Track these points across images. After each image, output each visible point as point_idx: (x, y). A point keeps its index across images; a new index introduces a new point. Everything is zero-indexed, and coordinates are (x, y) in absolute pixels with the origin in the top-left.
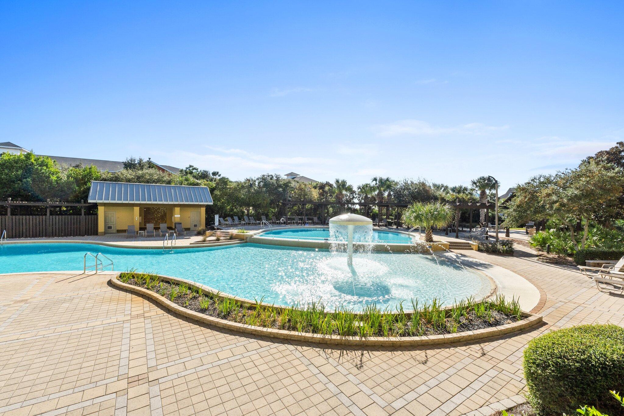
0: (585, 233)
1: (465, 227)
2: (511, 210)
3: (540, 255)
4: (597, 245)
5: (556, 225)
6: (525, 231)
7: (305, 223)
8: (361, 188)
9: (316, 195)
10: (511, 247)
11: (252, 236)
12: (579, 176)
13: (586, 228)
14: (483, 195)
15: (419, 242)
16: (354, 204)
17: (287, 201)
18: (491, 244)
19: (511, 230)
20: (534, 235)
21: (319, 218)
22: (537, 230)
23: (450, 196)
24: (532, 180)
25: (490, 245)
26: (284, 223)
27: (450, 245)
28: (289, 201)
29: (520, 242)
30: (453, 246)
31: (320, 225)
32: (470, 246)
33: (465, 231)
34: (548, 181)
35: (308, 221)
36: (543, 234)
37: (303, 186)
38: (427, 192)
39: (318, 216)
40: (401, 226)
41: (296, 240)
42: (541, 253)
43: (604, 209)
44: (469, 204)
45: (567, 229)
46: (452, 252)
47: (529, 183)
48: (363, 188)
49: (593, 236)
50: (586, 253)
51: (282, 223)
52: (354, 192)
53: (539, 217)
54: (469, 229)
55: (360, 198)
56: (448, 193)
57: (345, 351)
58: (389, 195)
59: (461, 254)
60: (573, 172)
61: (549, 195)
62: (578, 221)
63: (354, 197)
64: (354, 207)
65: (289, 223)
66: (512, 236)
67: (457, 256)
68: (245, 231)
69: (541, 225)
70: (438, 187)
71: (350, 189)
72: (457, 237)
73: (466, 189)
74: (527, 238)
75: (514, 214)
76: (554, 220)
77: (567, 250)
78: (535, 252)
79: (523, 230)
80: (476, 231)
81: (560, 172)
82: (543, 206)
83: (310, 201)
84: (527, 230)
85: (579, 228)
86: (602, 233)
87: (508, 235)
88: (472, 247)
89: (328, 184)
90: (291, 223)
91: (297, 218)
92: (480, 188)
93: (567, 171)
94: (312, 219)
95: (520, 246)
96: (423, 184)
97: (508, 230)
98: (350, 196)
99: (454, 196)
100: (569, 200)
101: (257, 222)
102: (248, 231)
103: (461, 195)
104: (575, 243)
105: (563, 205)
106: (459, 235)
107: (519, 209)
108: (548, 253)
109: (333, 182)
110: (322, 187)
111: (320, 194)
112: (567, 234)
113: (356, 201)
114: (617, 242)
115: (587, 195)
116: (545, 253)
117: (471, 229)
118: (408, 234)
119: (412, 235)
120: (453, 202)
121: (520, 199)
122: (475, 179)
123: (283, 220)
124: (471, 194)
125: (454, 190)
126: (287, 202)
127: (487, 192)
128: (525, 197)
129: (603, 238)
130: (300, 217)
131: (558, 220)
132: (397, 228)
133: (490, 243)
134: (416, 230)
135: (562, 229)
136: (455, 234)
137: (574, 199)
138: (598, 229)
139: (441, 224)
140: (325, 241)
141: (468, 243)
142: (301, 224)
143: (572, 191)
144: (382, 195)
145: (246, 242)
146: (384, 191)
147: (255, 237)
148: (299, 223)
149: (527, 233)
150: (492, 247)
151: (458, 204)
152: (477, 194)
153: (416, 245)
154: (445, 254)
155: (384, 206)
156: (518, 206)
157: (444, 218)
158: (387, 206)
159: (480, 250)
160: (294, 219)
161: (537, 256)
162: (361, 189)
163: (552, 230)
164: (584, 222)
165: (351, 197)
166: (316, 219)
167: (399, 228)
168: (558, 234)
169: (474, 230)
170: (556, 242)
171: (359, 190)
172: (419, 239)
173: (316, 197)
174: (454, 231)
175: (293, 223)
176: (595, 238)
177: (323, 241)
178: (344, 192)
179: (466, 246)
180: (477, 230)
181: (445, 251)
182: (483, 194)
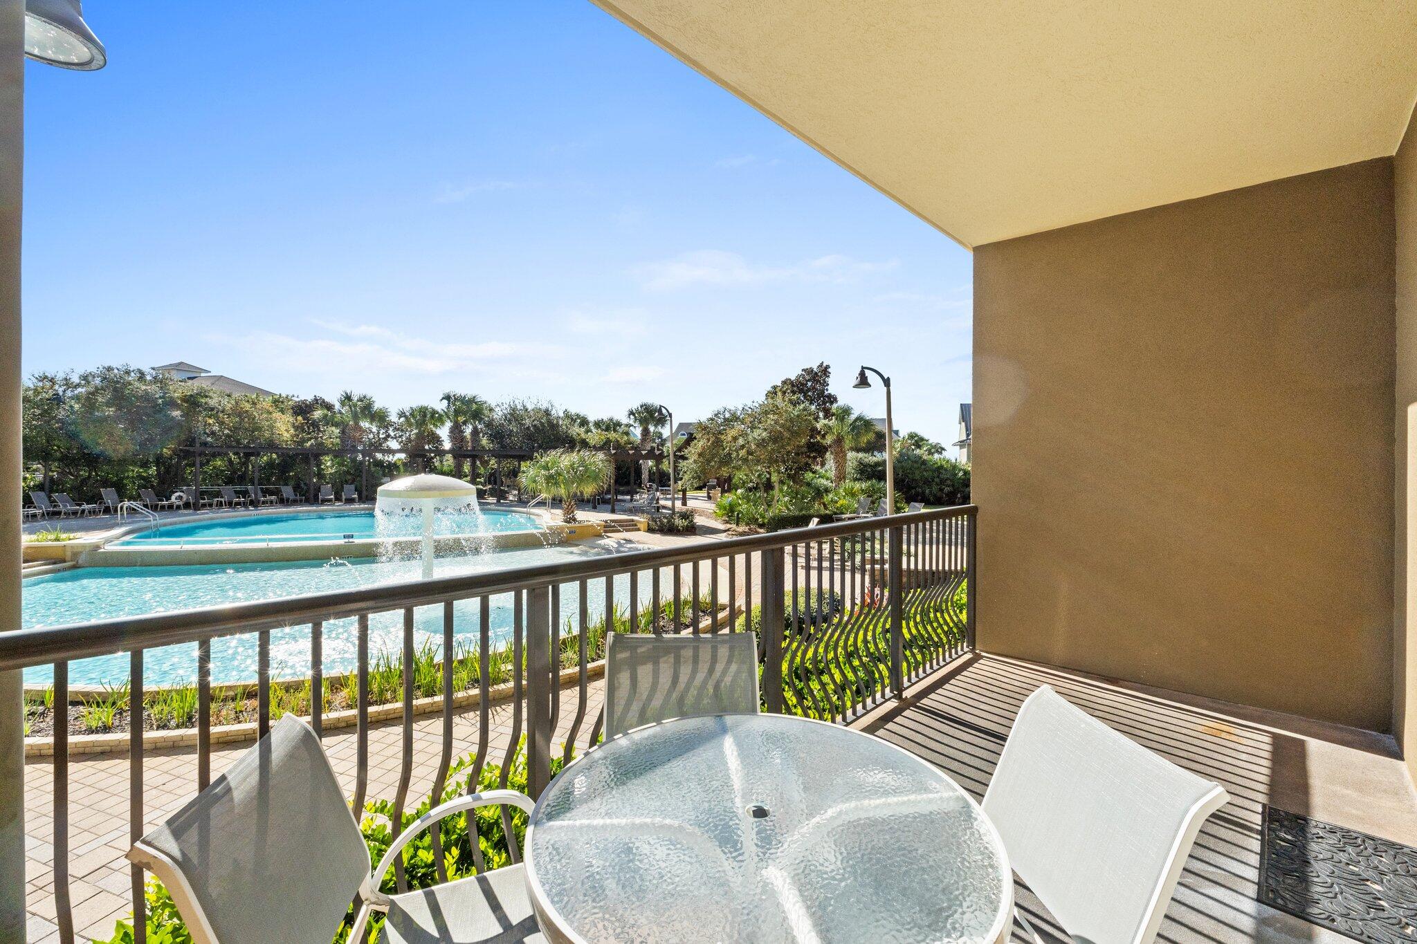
0: (776, 492)
1: (623, 493)
2: (691, 461)
3: (728, 530)
4: (788, 509)
5: (744, 483)
6: (706, 495)
7: (255, 504)
8: (407, 414)
9: (286, 430)
10: (692, 521)
11: (97, 547)
12: (766, 413)
13: (776, 485)
14: (646, 435)
15: (552, 523)
16: (391, 451)
17: (198, 445)
18: (667, 518)
19: (689, 494)
20: (719, 500)
21: (297, 488)
22: (723, 492)
23: (595, 437)
24: (716, 415)
25: (666, 521)
26: (187, 505)
27: (605, 527)
28: (205, 444)
29: (702, 513)
30: (609, 528)
31: (302, 506)
32: (636, 525)
33: (624, 501)
34: (734, 418)
35: (265, 496)
36: (729, 498)
37: (247, 406)
38: (553, 426)
39: (292, 483)
40: (506, 498)
41: (263, 545)
42: (729, 526)
43: (793, 458)
44: (631, 452)
45: (756, 488)
46: (608, 537)
47: (712, 419)
48: (411, 414)
49: (784, 496)
50: (779, 520)
51: (178, 507)
52: (390, 424)
53: (725, 472)
54: (629, 497)
55: (404, 439)
56: (588, 431)
57: (498, 708)
58: (475, 432)
59: (625, 540)
60: (760, 405)
61: (735, 439)
62: (768, 476)
63: (389, 436)
64: (390, 459)
65: (204, 505)
66: (691, 504)
67: (618, 543)
68: (63, 536)
69: (726, 485)
70: (572, 418)
71: (380, 418)
72: (613, 511)
73: (619, 424)
74: (710, 506)
75: (694, 466)
76: (740, 475)
77: (757, 519)
78: (722, 527)
79: (703, 493)
80: (640, 499)
81: (746, 405)
82: (730, 454)
83: (271, 446)
84: (708, 493)
85: (769, 486)
86: (792, 491)
87: (684, 504)
88: (639, 526)
89: (319, 403)
90: (211, 505)
91: (228, 491)
92: (641, 423)
93: (754, 404)
94: (276, 492)
95: (703, 518)
96: (547, 413)
97: (684, 495)
98: (378, 433)
99: (603, 437)
100: (758, 445)
101: (86, 506)
102: (78, 535)
103: (612, 435)
104: (766, 507)
105: (750, 453)
106: (616, 508)
107: (701, 459)
108: (737, 525)
109: (333, 398)
110: (302, 409)
111: (296, 428)
112: (758, 495)
113: (394, 444)
114: (807, 503)
115: (775, 438)
116: (734, 526)
117: (632, 496)
118: (527, 513)
119: (533, 514)
120: (605, 446)
121: (701, 443)
122: (635, 405)
123: (180, 498)
124: (627, 434)
125: (598, 424)
126: (197, 448)
127: (652, 428)
128: (709, 440)
129: (793, 498)
130: (238, 488)
131: (746, 475)
132: (498, 501)
133: (665, 517)
134: (542, 504)
135: (750, 490)
136: (610, 507)
137: (762, 444)
138: (789, 487)
139: (589, 490)
140: (347, 540)
141: (633, 521)
142: (244, 505)
143: (760, 434)
144: (462, 432)
145: (74, 567)
146: (465, 423)
147: (109, 548)
148: (238, 504)
149: (709, 498)
150: (668, 522)
151: (613, 452)
152: (637, 432)
153: (548, 531)
154: (600, 542)
155: (469, 456)
156: (700, 455)
157: (595, 477)
158: (474, 458)
159: (650, 530)
160: (218, 494)
161: (725, 531)
162: (405, 416)
163: (739, 491)
164: (774, 478)
165: (381, 436)
166: (287, 491)
167: (502, 501)
168: (748, 496)
169: (637, 497)
170: (744, 507)
171: (402, 419)
172: (550, 519)
173: (285, 434)
174: (605, 502)
175: (220, 504)
176: (786, 499)
177: (342, 542)
178: (365, 424)
179: (630, 525)
180: (642, 498)
181: (600, 536)
182: (646, 432)
